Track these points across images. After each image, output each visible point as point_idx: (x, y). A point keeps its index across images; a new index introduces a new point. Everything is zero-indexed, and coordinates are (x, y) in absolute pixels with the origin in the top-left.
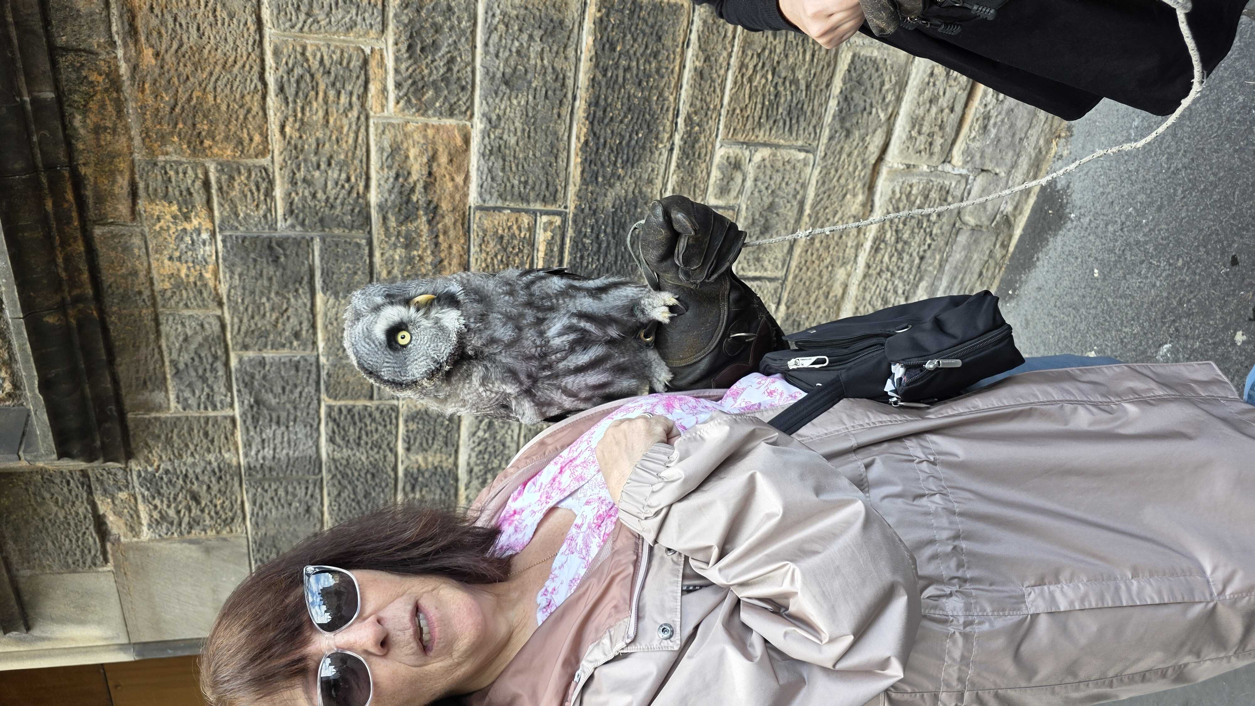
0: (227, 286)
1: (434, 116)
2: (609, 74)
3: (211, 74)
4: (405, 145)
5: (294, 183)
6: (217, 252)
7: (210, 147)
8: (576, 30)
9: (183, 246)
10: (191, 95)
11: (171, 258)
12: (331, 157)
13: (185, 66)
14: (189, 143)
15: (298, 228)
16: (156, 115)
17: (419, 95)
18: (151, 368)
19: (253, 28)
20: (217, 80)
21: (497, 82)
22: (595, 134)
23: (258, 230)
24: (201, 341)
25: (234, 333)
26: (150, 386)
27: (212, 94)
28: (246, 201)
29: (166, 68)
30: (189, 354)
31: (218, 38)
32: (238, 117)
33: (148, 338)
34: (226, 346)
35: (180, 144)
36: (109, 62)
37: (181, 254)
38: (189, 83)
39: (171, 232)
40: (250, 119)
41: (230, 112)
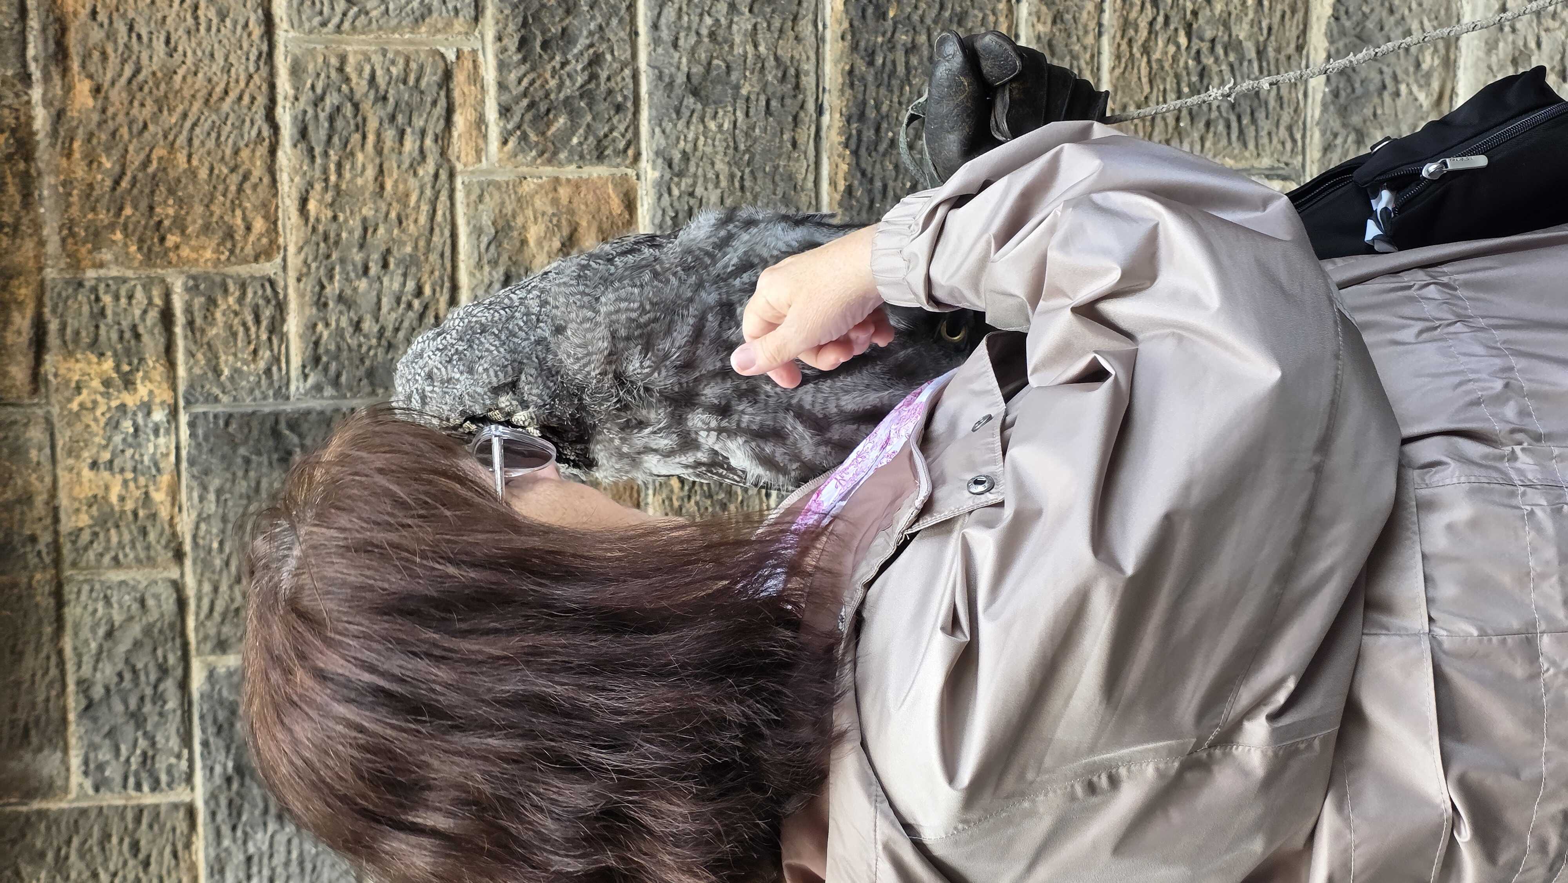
0: (194, 515)
1: (570, 161)
2: (879, 61)
3: (185, 116)
4: (520, 220)
5: (321, 304)
6: (178, 448)
7: (177, 247)
9: (118, 439)
10: (148, 156)
11: (94, 465)
12: (388, 251)
13: (142, 105)
14: (141, 241)
15: (329, 391)
16: (88, 196)
17: (542, 127)
18: (41, 698)
19: (257, 31)
20: (195, 125)
21: (678, 91)
22: (863, 173)
23: (255, 400)
24: (139, 636)
25: (202, 616)
26: (35, 740)
27: (185, 152)
28: (236, 345)
29: (111, 111)
30: (115, 664)
31: (199, 53)
32: (226, 189)
33: (40, 634)
34: (185, 646)
35: (126, 245)
36: (17, 110)
37: (114, 455)
38: (146, 135)
39: (98, 413)
40: (249, 191)
41: (214, 181)
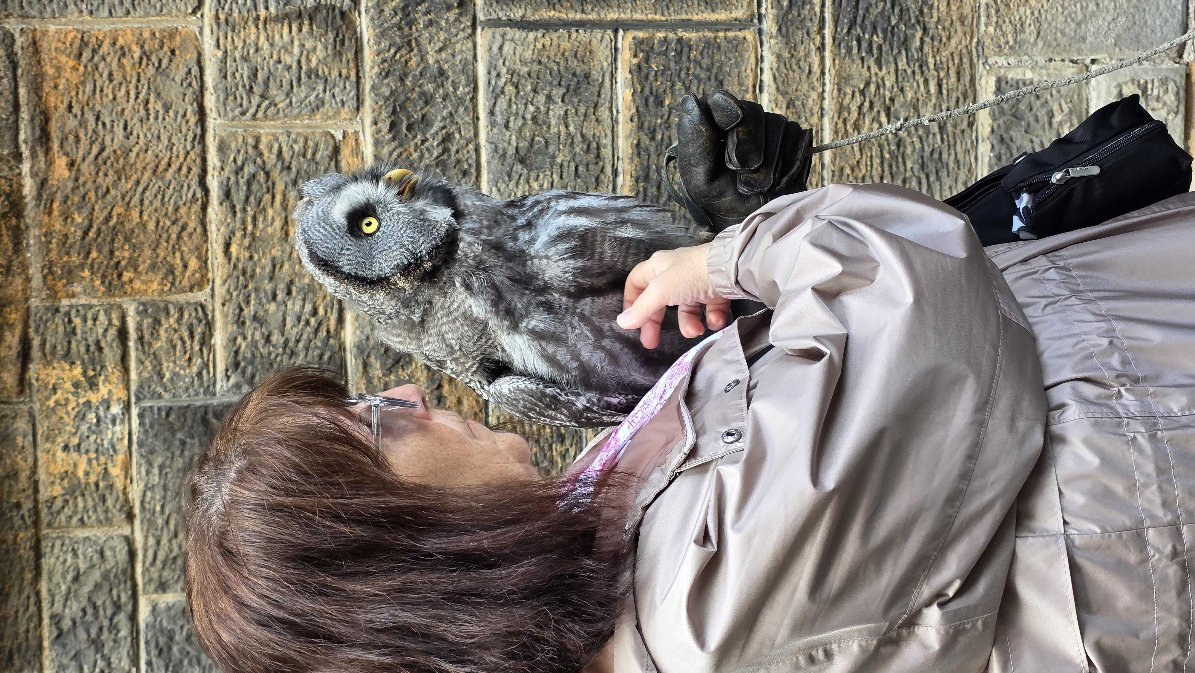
0: (142, 485)
2: (659, 137)
3: (138, 182)
5: (240, 323)
6: (130, 434)
7: (131, 281)
8: (607, 83)
9: (84, 428)
10: (110, 213)
11: (66, 448)
12: (292, 282)
13: (106, 175)
14: (104, 277)
15: (245, 388)
16: (64, 244)
18: (22, 629)
19: (193, 119)
20: (145, 189)
21: (509, 160)
23: (189, 396)
24: (99, 580)
25: (148, 563)
26: (17, 662)
27: (138, 210)
28: (175, 354)
29: (82, 180)
30: (80, 602)
31: (149, 136)
32: (169, 237)
33: (23, 579)
34: (134, 586)
35: (92, 280)
36: (11, 180)
37: (81, 439)
38: (108, 197)
39: (69, 408)
40: (186, 239)
41: (159, 232)
